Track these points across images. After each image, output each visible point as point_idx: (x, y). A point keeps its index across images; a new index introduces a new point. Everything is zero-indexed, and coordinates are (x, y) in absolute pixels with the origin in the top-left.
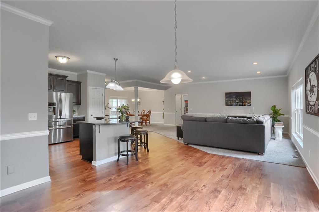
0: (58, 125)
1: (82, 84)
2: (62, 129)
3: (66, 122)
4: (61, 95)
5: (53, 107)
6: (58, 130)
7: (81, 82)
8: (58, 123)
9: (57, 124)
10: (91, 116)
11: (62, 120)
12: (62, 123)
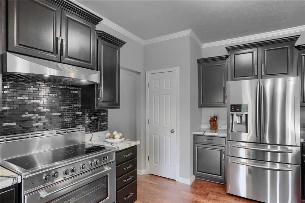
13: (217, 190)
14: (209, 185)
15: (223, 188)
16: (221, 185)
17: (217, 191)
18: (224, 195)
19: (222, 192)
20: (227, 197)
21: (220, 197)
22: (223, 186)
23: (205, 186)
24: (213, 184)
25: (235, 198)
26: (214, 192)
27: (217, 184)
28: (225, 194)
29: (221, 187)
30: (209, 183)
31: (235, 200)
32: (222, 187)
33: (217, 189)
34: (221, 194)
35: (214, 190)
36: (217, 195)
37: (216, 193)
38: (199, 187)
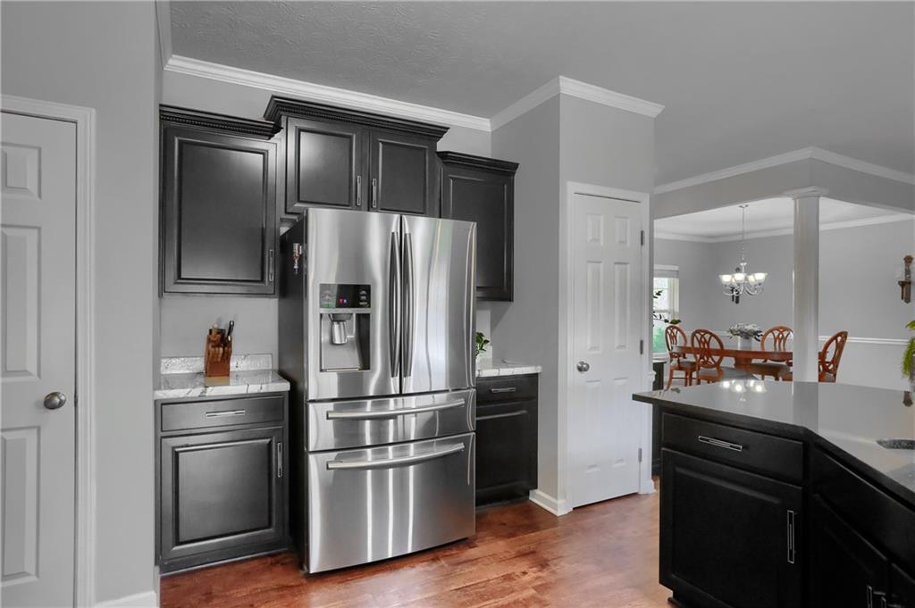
0: (391, 441)
1: (518, 177)
2: (411, 468)
3: (433, 420)
4: (407, 231)
5: (358, 316)
6: (391, 471)
7: (516, 166)
8: (391, 422)
9: (386, 433)
10: (580, 369)
11: (412, 403)
12: (412, 427)
13: (269, 580)
14: (231, 578)
15: (282, 564)
16: (269, 560)
17: (273, 584)
18: (302, 585)
19: (289, 580)
20: (314, 587)
21: (296, 599)
22: (279, 558)
23: (221, 589)
24: (244, 567)
25: (336, 578)
26: (265, 591)
27: (255, 563)
28: (304, 581)
29: (272, 564)
30: (225, 570)
31: (340, 583)
32: (277, 562)
33: (266, 576)
34: (292, 587)
35: (259, 585)
36: (282, 596)
37: (274, 594)
38: (200, 601)
